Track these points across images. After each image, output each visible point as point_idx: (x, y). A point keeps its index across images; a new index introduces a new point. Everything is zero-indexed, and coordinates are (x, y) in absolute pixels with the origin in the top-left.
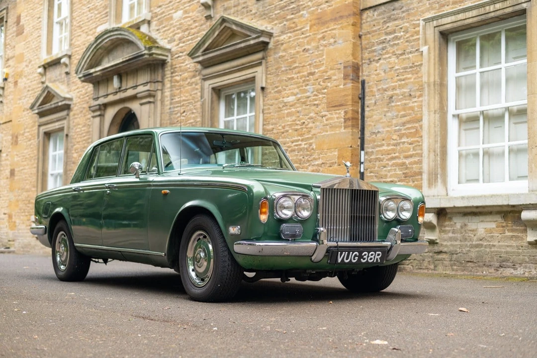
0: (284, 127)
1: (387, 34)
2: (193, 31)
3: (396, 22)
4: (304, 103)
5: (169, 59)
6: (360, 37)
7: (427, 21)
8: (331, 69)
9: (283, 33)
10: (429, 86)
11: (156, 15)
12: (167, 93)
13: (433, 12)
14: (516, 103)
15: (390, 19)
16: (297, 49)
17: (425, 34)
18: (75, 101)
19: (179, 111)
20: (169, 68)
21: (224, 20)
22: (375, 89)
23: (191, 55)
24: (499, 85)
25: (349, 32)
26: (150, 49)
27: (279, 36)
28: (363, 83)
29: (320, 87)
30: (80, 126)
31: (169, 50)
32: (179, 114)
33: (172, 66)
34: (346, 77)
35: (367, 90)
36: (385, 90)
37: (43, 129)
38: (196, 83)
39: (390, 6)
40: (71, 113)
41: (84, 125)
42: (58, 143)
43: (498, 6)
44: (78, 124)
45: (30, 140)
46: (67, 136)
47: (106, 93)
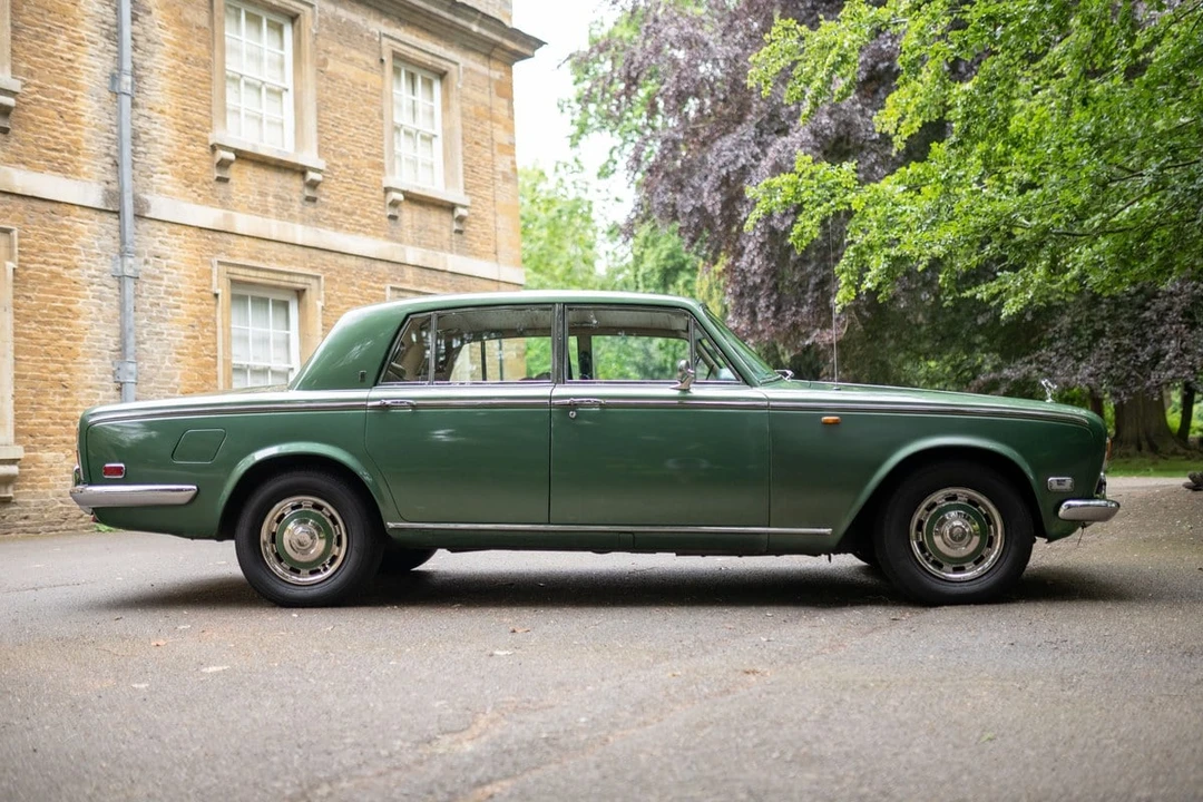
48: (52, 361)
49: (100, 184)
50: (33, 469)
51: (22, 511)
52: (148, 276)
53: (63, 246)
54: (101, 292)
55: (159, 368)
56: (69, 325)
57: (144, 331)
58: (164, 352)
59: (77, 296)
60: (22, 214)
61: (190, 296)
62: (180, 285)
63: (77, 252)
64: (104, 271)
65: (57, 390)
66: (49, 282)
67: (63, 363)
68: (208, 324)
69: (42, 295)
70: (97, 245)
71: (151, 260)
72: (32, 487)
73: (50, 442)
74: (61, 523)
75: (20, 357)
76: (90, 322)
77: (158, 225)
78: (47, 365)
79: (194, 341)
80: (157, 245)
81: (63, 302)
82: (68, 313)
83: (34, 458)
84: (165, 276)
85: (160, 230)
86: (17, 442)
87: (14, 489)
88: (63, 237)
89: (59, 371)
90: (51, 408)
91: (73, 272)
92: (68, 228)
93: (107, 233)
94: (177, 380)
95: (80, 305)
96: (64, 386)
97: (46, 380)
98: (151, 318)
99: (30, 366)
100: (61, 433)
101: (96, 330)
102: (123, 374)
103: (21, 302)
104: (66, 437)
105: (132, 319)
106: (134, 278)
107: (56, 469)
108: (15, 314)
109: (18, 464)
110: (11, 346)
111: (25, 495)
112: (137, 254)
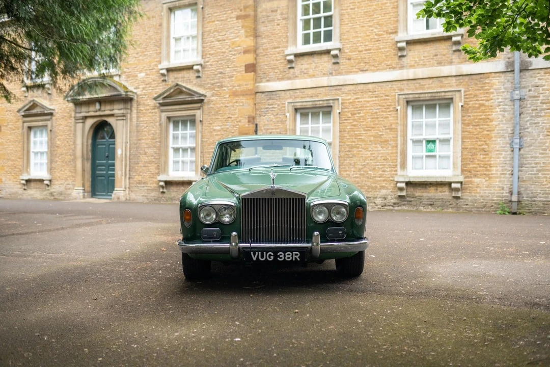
0: (213, 141)
1: (268, 105)
2: (153, 85)
3: (274, 101)
4: (226, 131)
5: (135, 98)
6: (255, 104)
7: (288, 103)
8: (241, 117)
9: (212, 96)
10: (290, 130)
11: (125, 73)
12: (134, 115)
13: (291, 99)
15: (270, 99)
16: (222, 105)
17: (288, 108)
18: (56, 111)
19: (143, 126)
20: (136, 102)
21: (177, 85)
22: (263, 128)
23: (155, 99)
24: (318, 132)
25: (251, 102)
26: (126, 92)
27: (210, 97)
28: (256, 125)
29: (234, 124)
30: (63, 126)
31: (136, 93)
32: (143, 128)
33: (137, 101)
34: (249, 121)
35: (258, 128)
36: (268, 129)
37: (26, 125)
38: (156, 113)
39: (270, 93)
40: (54, 118)
41: (66, 126)
42: (38, 134)
43: (321, 102)
44: (61, 125)
45: (14, 130)
46: (51, 131)
47: (87, 111)
48: (480, 141)
49: (504, 60)
50: (470, 185)
51: (465, 202)
52: (530, 97)
53: (485, 92)
54: (504, 108)
55: (536, 140)
56: (488, 125)
57: (528, 123)
58: (539, 132)
59: (491, 112)
60: (467, 82)
63: (492, 93)
64: (506, 99)
65: (482, 153)
66: (479, 108)
67: (485, 141)
69: (475, 114)
70: (502, 87)
71: (533, 89)
72: (469, 192)
73: (478, 174)
74: (482, 208)
75: (465, 140)
76: (498, 123)
77: (537, 71)
78: (477, 143)
80: (537, 81)
81: (485, 115)
82: (487, 120)
83: (471, 181)
84: (541, 95)
85: (538, 73)
86: (462, 174)
87: (461, 193)
88: (486, 88)
89: (482, 145)
90: (478, 160)
91: (490, 102)
92: (488, 83)
93: (508, 81)
94: (547, 145)
95: (494, 115)
96: (485, 151)
97: (477, 149)
98: (532, 116)
99: (468, 144)
100: (483, 171)
101: (501, 126)
102: (514, 144)
103: (465, 118)
104: (485, 173)
105: (518, 119)
106: (520, 99)
107: (481, 185)
108: (462, 123)
109: (461, 183)
110: (460, 136)
111: (466, 196)
112: (524, 87)
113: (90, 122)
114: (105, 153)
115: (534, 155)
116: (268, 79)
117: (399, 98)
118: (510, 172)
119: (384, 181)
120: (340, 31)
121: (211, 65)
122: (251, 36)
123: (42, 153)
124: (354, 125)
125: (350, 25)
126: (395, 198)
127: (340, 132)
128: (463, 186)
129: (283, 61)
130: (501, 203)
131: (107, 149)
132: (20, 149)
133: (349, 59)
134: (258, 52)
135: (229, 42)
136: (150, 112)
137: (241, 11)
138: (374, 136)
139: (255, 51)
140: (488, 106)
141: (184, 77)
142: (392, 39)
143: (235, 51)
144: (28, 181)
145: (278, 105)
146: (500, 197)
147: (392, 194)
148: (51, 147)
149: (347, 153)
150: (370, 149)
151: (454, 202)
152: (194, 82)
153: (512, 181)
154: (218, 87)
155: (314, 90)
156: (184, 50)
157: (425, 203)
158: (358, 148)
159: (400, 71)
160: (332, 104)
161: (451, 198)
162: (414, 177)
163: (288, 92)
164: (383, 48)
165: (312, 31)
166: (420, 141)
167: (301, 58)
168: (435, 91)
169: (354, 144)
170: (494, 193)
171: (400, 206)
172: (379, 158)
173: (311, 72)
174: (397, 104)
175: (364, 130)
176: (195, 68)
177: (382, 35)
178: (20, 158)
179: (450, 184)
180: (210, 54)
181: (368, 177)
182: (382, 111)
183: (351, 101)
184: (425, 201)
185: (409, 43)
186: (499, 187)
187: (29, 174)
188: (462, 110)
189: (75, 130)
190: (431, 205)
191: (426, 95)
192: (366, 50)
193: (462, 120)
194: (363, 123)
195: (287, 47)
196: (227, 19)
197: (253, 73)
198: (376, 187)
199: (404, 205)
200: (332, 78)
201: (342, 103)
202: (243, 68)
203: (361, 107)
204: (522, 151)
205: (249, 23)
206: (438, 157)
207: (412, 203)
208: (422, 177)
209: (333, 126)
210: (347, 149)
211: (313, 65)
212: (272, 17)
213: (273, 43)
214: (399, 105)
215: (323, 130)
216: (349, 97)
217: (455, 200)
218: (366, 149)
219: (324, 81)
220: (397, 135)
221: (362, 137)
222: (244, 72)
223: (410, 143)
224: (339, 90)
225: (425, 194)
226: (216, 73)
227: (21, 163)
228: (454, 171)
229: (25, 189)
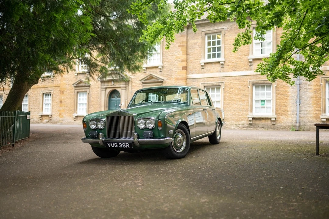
1: (192, 84)
2: (139, 74)
3: (195, 83)
5: (131, 80)
6: (186, 84)
7: (201, 84)
9: (167, 80)
12: (130, 87)
13: (203, 82)
14: (217, 100)
15: (193, 82)
16: (171, 84)
17: (201, 86)
18: (92, 85)
21: (151, 75)
23: (140, 80)
24: (214, 96)
26: (127, 77)
31: (131, 78)
33: (132, 81)
37: (76, 91)
38: (140, 87)
39: (193, 79)
40: (90, 88)
41: (96, 92)
42: (82, 95)
43: (216, 84)
44: (93, 91)
45: (70, 93)
46: (89, 94)
47: (107, 85)
48: (283, 101)
50: (279, 119)
51: (277, 126)
52: (304, 83)
54: (293, 88)
55: (306, 101)
56: (287, 94)
57: (303, 94)
58: (308, 97)
61: (315, 85)
62: (312, 84)
66: (283, 87)
67: (285, 101)
68: (319, 91)
69: (281, 90)
72: (279, 122)
73: (283, 115)
74: (284, 129)
75: (277, 101)
76: (291, 93)
79: (315, 95)
81: (285, 90)
82: (286, 92)
83: (280, 117)
86: (276, 115)
87: (276, 123)
89: (284, 103)
90: (283, 109)
94: (311, 103)
95: (289, 90)
96: (285, 105)
97: (282, 104)
98: (305, 91)
99: (279, 102)
100: (285, 113)
101: (292, 95)
102: (297, 102)
103: (277, 91)
104: (286, 114)
105: (299, 92)
106: (300, 84)
107: (284, 119)
108: (276, 94)
109: (276, 118)
110: (275, 99)
111: (278, 124)
112: (301, 79)
113: (108, 90)
114: (115, 104)
115: (305, 107)
116: (192, 73)
117: (249, 83)
118: (295, 114)
119: (243, 117)
120: (224, 54)
121: (167, 66)
122: (185, 54)
123: (83, 104)
124: (230, 94)
125: (229, 51)
126: (248, 124)
127: (224, 96)
128: (276, 119)
129: (199, 65)
130: (292, 126)
131: (116, 102)
132: (73, 102)
133: (228, 66)
134: (188, 61)
135: (175, 57)
136: (137, 86)
137: (180, 43)
138: (239, 98)
139: (187, 61)
140: (287, 87)
141: (154, 71)
142: (247, 58)
143: (178, 60)
144: (77, 117)
145: (197, 84)
146: (291, 124)
147: (246, 123)
148: (88, 101)
149: (227, 105)
150: (237, 104)
151: (273, 126)
152: (159, 74)
153: (297, 118)
154: (170, 76)
155: (213, 78)
156: (154, 59)
157: (261, 126)
158: (232, 103)
159: (250, 71)
160: (220, 85)
161: (271, 125)
162: (255, 116)
163: (201, 79)
164: (243, 61)
165: (212, 53)
166: (258, 101)
167: (207, 64)
168: (265, 80)
169: (230, 101)
170: (289, 123)
171: (250, 128)
172: (241, 108)
173: (211, 71)
174: (248, 85)
175: (235, 96)
176: (159, 67)
177: (242, 56)
178: (72, 106)
179: (271, 119)
180: (166, 62)
181: (236, 116)
182: (242, 88)
183: (229, 83)
184: (260, 126)
185: (253, 60)
186: (291, 120)
187: (77, 113)
188: (276, 88)
189: (101, 94)
190: (263, 127)
191: (261, 82)
192: (236, 62)
193: (276, 92)
194: (234, 93)
195: (201, 60)
196: (174, 47)
197: (186, 70)
198: (239, 120)
199: (251, 127)
200: (220, 73)
201: (225, 84)
202: (181, 68)
203: (234, 86)
204: (300, 105)
205: (184, 49)
206: (266, 107)
207: (255, 127)
208: (259, 116)
209: (221, 94)
210: (227, 104)
211: (213, 68)
212: (194, 47)
213: (194, 57)
214: (249, 85)
215: (216, 95)
216: (228, 82)
217: (273, 125)
218: (235, 104)
219: (217, 75)
220: (248, 98)
221: (234, 99)
222: (182, 70)
223: (254, 102)
224: (224, 78)
225: (260, 123)
226: (169, 70)
227: (73, 108)
228: (272, 113)
229: (75, 120)
